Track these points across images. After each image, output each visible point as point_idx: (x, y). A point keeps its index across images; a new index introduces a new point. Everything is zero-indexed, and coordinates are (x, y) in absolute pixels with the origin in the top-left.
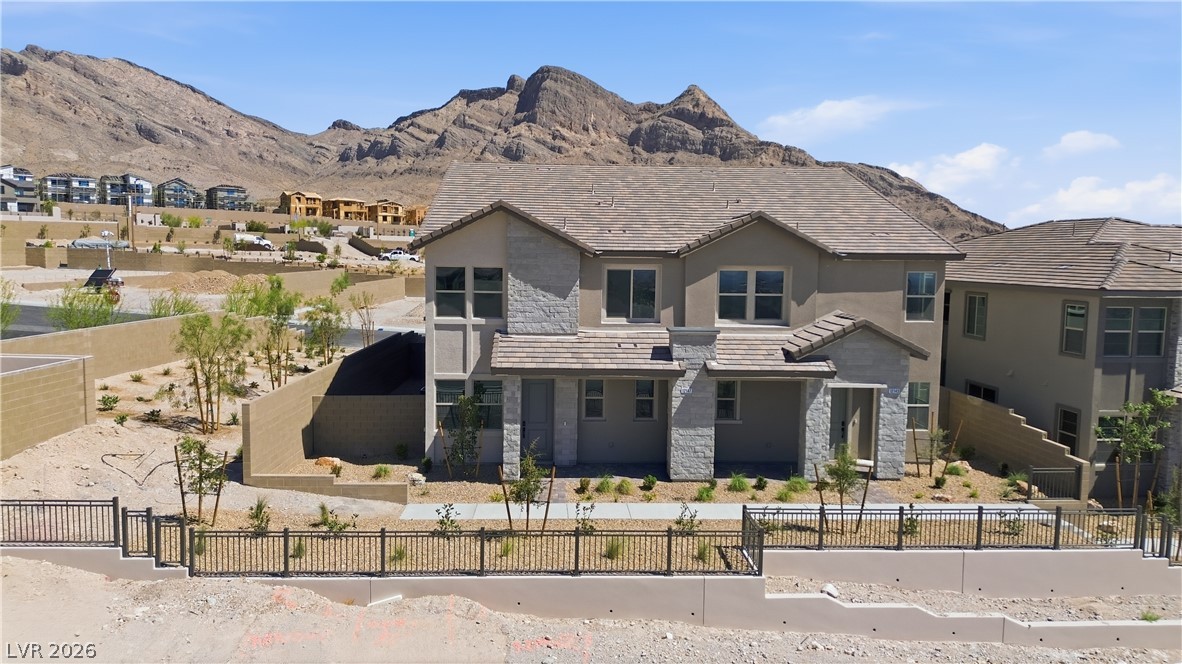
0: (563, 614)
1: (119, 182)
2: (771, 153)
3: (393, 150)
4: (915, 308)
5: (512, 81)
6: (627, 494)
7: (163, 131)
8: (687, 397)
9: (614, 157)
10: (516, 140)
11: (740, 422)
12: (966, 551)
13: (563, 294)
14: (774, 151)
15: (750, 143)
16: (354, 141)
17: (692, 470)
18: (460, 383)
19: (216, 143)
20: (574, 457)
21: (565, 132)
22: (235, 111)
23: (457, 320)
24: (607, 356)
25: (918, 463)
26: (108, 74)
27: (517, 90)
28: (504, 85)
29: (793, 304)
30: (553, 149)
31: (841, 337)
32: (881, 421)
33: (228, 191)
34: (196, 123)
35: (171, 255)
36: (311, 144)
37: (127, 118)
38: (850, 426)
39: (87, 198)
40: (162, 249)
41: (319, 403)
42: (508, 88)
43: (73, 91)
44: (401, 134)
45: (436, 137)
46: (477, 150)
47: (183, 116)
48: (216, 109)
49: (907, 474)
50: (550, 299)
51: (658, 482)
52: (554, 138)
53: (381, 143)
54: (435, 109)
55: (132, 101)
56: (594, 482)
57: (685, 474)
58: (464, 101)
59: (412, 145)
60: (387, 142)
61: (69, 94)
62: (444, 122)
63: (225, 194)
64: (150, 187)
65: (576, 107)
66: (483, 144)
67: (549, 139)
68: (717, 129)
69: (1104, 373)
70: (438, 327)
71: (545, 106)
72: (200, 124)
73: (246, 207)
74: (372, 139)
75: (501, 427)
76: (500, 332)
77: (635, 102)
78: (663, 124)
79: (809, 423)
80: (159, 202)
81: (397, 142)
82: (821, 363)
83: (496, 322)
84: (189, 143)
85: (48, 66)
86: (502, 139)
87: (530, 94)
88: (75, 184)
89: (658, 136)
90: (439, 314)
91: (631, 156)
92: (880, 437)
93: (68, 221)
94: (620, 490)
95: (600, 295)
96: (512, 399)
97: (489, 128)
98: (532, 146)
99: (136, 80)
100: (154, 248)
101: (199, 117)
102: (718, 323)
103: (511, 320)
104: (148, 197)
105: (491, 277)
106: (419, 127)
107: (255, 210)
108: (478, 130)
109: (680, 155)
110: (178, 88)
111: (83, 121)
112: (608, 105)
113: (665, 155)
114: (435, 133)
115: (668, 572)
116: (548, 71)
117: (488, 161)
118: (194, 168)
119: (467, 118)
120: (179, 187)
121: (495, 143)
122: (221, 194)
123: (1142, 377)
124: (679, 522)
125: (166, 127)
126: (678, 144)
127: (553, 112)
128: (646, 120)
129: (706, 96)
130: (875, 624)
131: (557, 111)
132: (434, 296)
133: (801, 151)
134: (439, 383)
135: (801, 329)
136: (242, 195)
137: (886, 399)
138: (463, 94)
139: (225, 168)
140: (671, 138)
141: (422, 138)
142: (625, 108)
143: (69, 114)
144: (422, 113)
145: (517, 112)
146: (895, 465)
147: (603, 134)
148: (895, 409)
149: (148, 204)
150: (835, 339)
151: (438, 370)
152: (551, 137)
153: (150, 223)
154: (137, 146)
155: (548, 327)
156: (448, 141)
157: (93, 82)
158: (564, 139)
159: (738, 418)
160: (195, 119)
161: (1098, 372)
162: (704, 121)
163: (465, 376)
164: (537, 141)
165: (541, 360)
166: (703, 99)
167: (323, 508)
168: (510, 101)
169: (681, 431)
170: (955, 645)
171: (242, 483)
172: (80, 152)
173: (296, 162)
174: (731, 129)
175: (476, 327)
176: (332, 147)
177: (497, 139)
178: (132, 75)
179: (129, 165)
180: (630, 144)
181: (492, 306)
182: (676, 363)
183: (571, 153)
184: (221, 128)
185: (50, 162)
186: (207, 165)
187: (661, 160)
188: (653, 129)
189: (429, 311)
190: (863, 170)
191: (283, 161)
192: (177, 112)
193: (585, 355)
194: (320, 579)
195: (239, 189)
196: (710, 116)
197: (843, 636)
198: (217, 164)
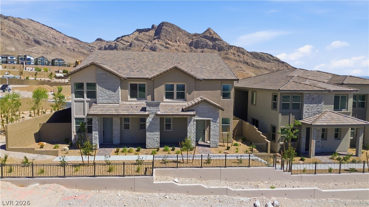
0: (90, 189)
1: (23, 57)
2: (233, 49)
3: (115, 48)
4: (226, 95)
5: (153, 26)
6: (131, 153)
7: (43, 42)
8: (151, 123)
9: (185, 50)
10: (154, 45)
11: (173, 130)
12: (221, 168)
13: (115, 90)
14: (234, 49)
15: (227, 46)
16: (103, 45)
17: (153, 145)
18: (83, 119)
19: (59, 45)
20: (119, 142)
21: (169, 42)
22: (66, 35)
23: (82, 99)
24: (127, 110)
25: (224, 142)
26: (25, 24)
27: (155, 29)
28: (151, 28)
29: (187, 94)
30: (166, 47)
31: (198, 104)
32: (211, 130)
33: (58, 60)
34: (53, 39)
35: (32, 80)
36: (90, 46)
37: (31, 37)
38: (206, 131)
39: (13, 62)
40: (29, 78)
41: (41, 125)
42: (152, 28)
43: (14, 29)
44: (118, 43)
45: (129, 44)
46: (142, 48)
47: (49, 37)
48: (59, 34)
49: (220, 146)
50: (110, 93)
51: (141, 149)
52: (166, 44)
53: (112, 45)
54: (129, 35)
55: (33, 32)
56: (121, 149)
57: (151, 146)
58: (138, 33)
59: (122, 46)
60: (114, 45)
61: (13, 30)
62: (132, 39)
63: (57, 61)
64: (33, 59)
65: (173, 35)
66: (144, 46)
67: (164, 44)
68: (217, 41)
69: (282, 115)
70: (75, 101)
71: (163, 34)
72: (54, 39)
73: (64, 65)
74: (109, 44)
75: (92, 133)
76: (95, 103)
77: (191, 33)
78: (200, 40)
79: (188, 130)
80: (36, 64)
81: (117, 45)
82: (192, 112)
83: (94, 100)
84: (51, 45)
85: (5, 21)
86: (150, 44)
87: (159, 30)
88: (9, 58)
89: (199, 44)
90: (76, 97)
91: (190, 50)
92: (211, 134)
93: (4, 70)
94: (129, 152)
95: (128, 92)
96: (95, 124)
97: (146, 41)
98: (159, 47)
99: (34, 25)
100: (27, 78)
101: (54, 37)
102: (165, 100)
103: (98, 99)
104: (33, 62)
105: (92, 86)
106: (124, 40)
107: (67, 66)
108: (142, 41)
109: (205, 49)
110: (47, 28)
111: (17, 38)
112: (183, 34)
113: (201, 50)
114: (129, 42)
115: (124, 176)
116: (164, 23)
117: (145, 51)
118: (52, 53)
119: (139, 38)
120: (42, 59)
121: (147, 46)
122: (56, 61)
123: (294, 116)
124: (137, 161)
125: (43, 40)
126: (205, 46)
127: (166, 36)
128: (195, 38)
129: (213, 31)
130: (188, 190)
131: (167, 35)
132: (74, 91)
133: (243, 48)
134: (76, 119)
135: (190, 102)
136: (63, 62)
137: (212, 123)
138: (138, 30)
139: (62, 53)
140: (203, 44)
141: (124, 44)
142: (188, 35)
143: (12, 36)
144: (125, 36)
145: (154, 36)
146: (216, 143)
147: (181, 43)
148: (215, 126)
149: (32, 64)
150: (196, 105)
151: (76, 115)
152: (165, 44)
153: (31, 70)
154: (34, 46)
155: (110, 101)
156: (133, 45)
157: (20, 26)
158: (169, 44)
159: (172, 129)
160: (53, 38)
161: (280, 115)
162: (213, 39)
163: (84, 117)
164: (161, 45)
165: (104, 111)
166: (212, 32)
167: (25, 158)
168: (152, 33)
169: (149, 133)
170: (212, 196)
171: (6, 150)
172: (16, 48)
173: (85, 51)
174: (221, 42)
175: (87, 101)
176: (96, 47)
177: (148, 44)
178: (33, 24)
179: (31, 52)
180: (190, 46)
181: (92, 95)
182: (147, 112)
183: (171, 49)
184: (61, 41)
185: (6, 51)
186: (56, 52)
187: (200, 51)
188: (197, 41)
189: (72, 97)
190: (262, 54)
191: (81, 51)
192: (47, 35)
193: (119, 110)
194: (13, 179)
195: (62, 60)
196: (215, 37)
197: (178, 194)
198: (59, 52)
